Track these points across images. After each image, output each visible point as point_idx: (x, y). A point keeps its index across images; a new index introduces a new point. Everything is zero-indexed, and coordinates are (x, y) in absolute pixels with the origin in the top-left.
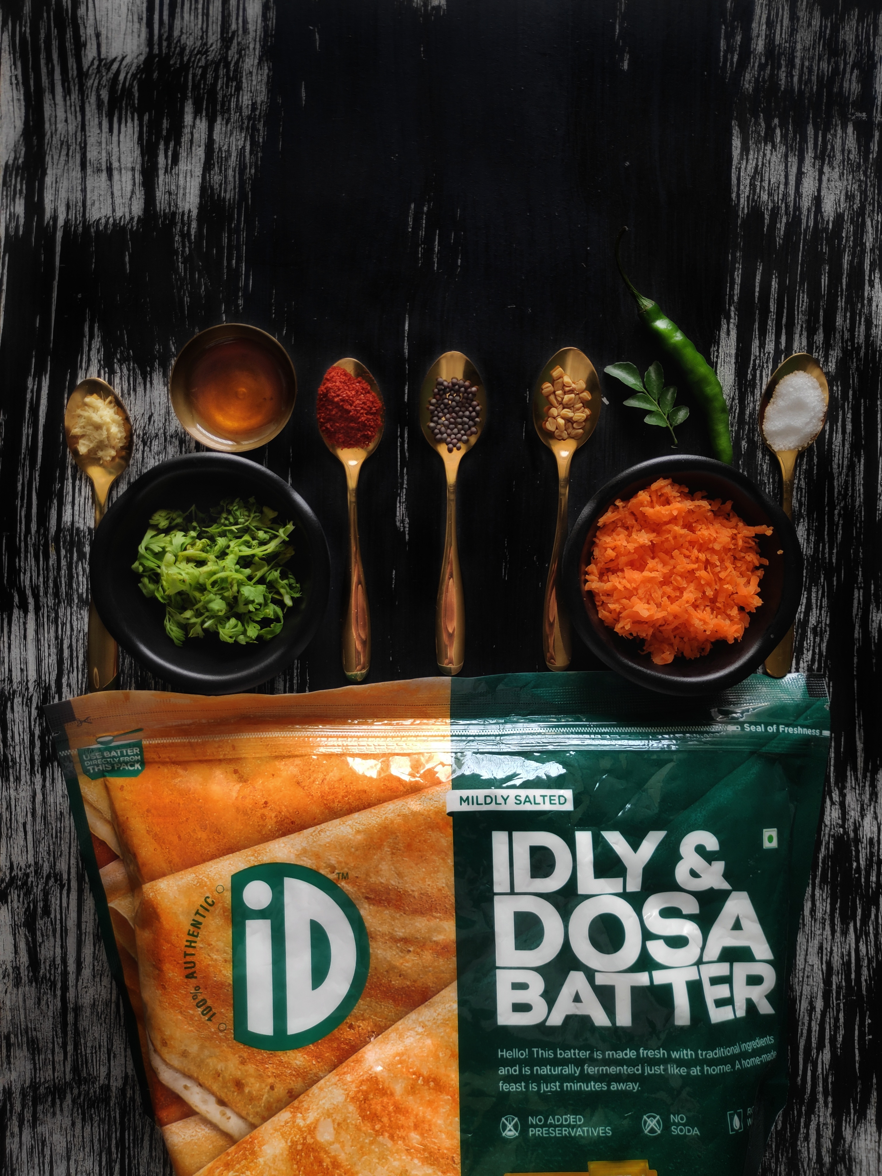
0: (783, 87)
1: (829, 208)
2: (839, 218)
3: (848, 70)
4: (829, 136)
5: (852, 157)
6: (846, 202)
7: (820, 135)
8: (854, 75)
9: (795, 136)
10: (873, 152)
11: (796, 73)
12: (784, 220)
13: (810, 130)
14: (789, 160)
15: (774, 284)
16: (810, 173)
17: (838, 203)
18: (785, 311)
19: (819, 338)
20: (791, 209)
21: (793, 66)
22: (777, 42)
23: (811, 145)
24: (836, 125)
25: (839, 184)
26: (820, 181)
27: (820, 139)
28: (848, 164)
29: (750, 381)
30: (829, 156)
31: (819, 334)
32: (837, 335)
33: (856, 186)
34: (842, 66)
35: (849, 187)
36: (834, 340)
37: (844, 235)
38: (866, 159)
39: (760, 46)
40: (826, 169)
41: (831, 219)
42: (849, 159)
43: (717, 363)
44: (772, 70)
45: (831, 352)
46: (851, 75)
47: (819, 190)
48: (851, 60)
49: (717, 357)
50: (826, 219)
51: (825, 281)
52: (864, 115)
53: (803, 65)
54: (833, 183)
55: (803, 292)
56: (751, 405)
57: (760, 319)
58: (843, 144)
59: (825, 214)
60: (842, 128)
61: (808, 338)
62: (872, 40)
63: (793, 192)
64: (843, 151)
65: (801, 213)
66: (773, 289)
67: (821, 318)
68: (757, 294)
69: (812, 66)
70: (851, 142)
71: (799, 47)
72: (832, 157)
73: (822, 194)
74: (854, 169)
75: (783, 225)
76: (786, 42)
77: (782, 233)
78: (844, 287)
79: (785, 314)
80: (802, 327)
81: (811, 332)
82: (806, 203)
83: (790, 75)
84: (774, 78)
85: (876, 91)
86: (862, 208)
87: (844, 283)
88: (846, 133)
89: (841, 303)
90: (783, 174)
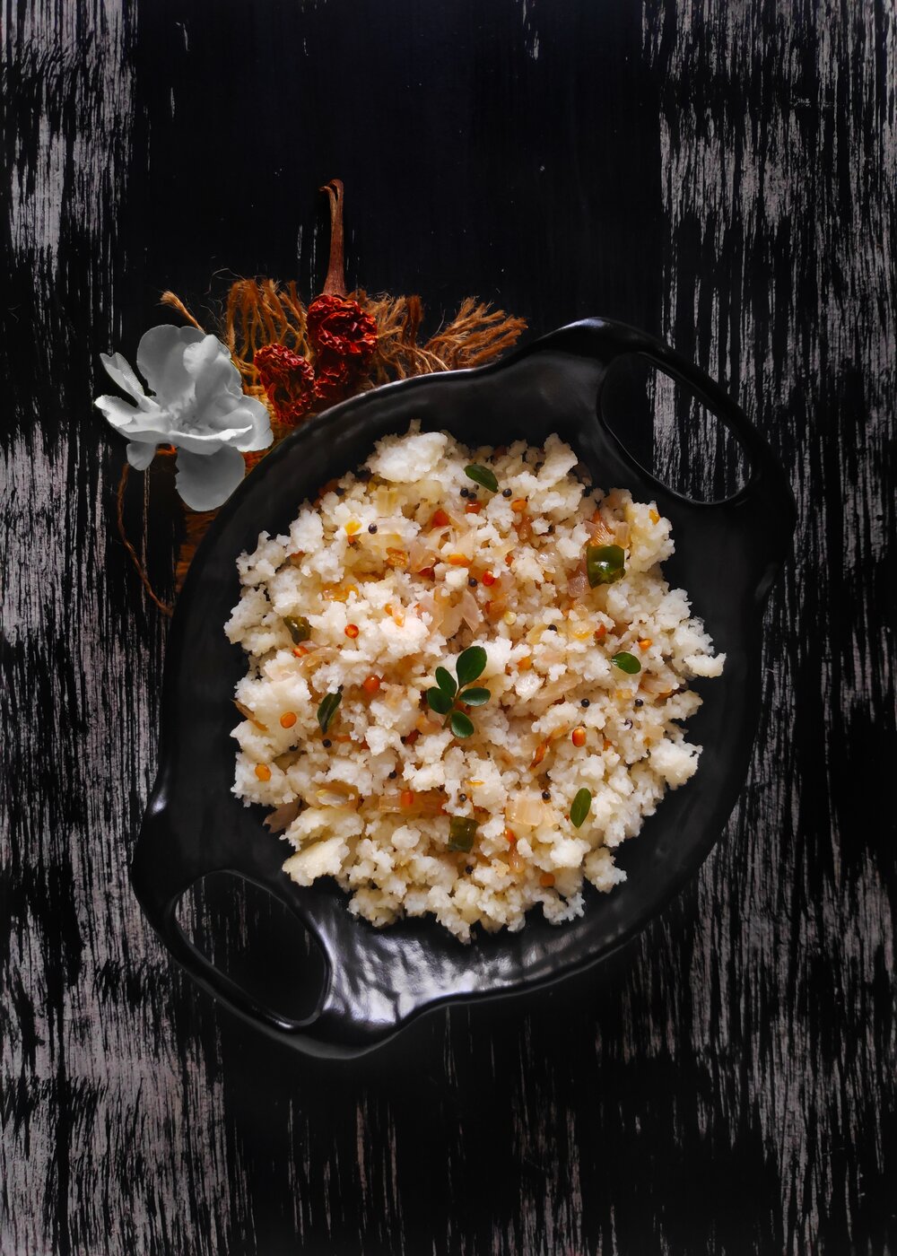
0: (715, 71)
1: (772, 210)
2: (785, 222)
3: (787, 49)
4: (769, 127)
5: (796, 150)
6: (791, 203)
7: (759, 126)
8: (794, 54)
9: (731, 128)
10: (819, 144)
11: (729, 54)
12: (723, 228)
13: (748, 121)
14: (726, 156)
15: (715, 304)
16: (750, 171)
17: (782, 205)
18: (729, 335)
19: (769, 365)
20: (730, 215)
21: (725, 47)
22: (706, 20)
23: (749, 138)
24: (777, 114)
25: (783, 183)
26: (762, 180)
27: (759, 131)
28: (792, 157)
29: (692, 420)
30: (770, 150)
31: (769, 360)
32: (789, 362)
33: (802, 185)
34: (780, 45)
35: (795, 186)
36: (786, 367)
37: (791, 243)
38: (812, 153)
39: (686, 24)
40: (768, 166)
41: (776, 224)
42: (793, 153)
43: (654, 399)
44: (701, 52)
45: (784, 382)
46: (791, 55)
47: (761, 191)
48: (789, 37)
49: (654, 393)
50: (770, 224)
51: (772, 298)
52: (807, 101)
53: (735, 45)
54: (776, 182)
55: (748, 313)
56: (695, 448)
57: (700, 346)
58: (786, 135)
59: (769, 219)
60: (783, 117)
61: (756, 366)
62: (812, 13)
63: (732, 194)
64: (785, 144)
65: (741, 219)
66: (714, 310)
67: (770, 342)
68: (696, 317)
69: (746, 45)
70: (794, 134)
71: (730, 23)
72: (774, 152)
73: (764, 195)
74: (799, 164)
75: (722, 233)
76: (715, 19)
77: (721, 243)
78: (794, 304)
79: (729, 339)
80: (749, 353)
81: (760, 359)
82: (747, 207)
83: (722, 57)
84: (704, 62)
85: (819, 73)
86: (811, 210)
87: (794, 300)
88: (788, 123)
89: (792, 323)
90: (719, 173)
